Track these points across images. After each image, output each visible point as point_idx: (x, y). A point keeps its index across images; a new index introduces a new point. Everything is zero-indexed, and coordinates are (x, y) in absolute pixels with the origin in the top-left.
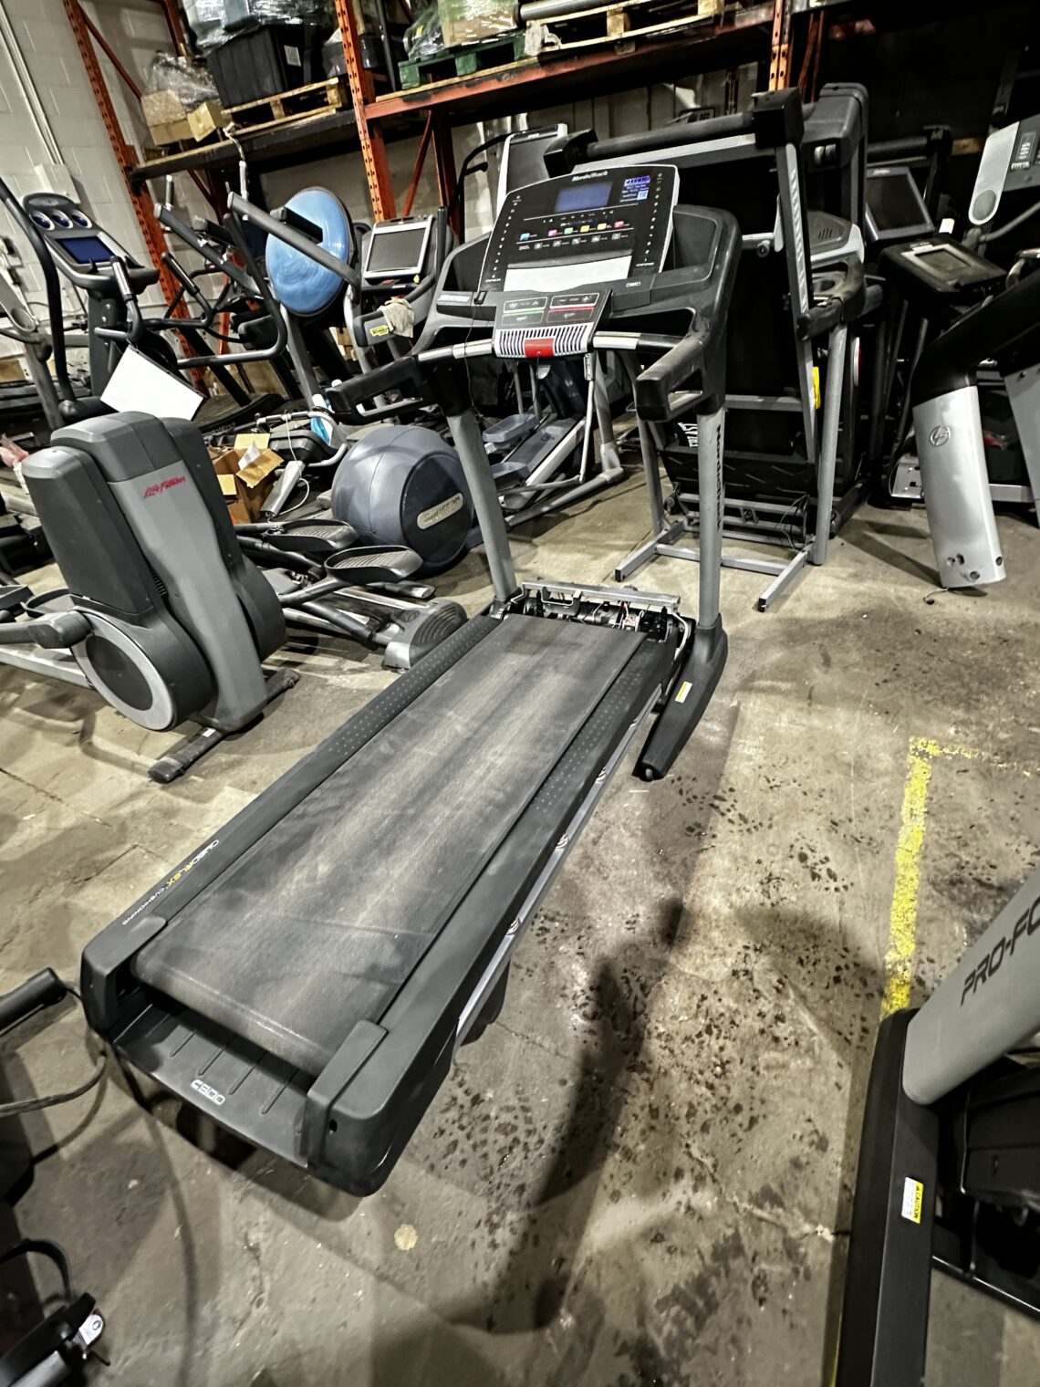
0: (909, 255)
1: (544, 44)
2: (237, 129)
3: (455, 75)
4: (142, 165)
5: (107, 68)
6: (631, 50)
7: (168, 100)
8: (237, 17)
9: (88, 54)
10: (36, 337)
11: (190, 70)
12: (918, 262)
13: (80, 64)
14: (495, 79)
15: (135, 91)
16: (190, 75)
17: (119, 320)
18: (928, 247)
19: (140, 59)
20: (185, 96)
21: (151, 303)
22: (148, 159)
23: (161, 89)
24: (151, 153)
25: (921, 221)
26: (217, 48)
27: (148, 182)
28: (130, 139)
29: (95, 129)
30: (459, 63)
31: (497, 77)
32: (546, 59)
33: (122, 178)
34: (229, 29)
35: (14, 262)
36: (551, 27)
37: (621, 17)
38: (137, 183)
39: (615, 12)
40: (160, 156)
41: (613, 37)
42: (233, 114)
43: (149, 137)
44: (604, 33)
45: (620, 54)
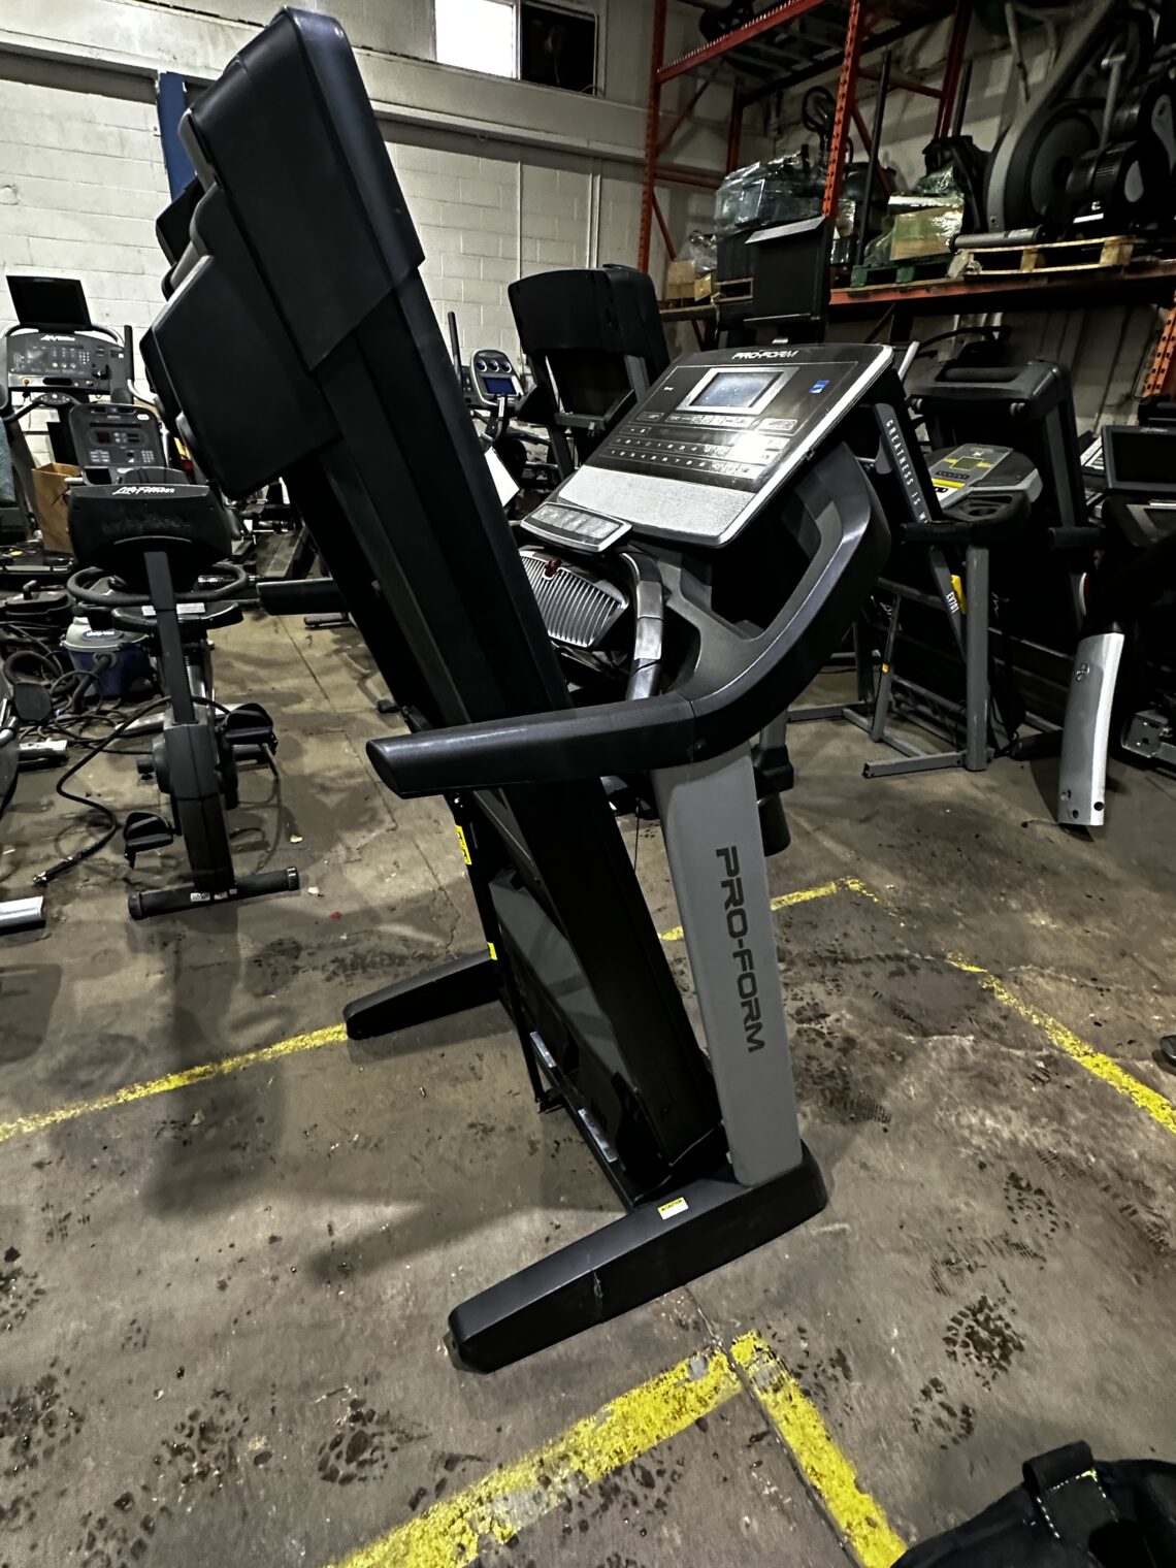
0: (1137, 508)
1: (966, 269)
2: (721, 297)
3: (893, 281)
6: (1044, 283)
7: (687, 267)
8: (748, 218)
9: (647, 220)
14: (925, 290)
15: (671, 255)
20: (700, 266)
30: (900, 272)
31: (927, 288)
32: (969, 280)
37: (1034, 256)
39: (1030, 252)
42: (722, 286)
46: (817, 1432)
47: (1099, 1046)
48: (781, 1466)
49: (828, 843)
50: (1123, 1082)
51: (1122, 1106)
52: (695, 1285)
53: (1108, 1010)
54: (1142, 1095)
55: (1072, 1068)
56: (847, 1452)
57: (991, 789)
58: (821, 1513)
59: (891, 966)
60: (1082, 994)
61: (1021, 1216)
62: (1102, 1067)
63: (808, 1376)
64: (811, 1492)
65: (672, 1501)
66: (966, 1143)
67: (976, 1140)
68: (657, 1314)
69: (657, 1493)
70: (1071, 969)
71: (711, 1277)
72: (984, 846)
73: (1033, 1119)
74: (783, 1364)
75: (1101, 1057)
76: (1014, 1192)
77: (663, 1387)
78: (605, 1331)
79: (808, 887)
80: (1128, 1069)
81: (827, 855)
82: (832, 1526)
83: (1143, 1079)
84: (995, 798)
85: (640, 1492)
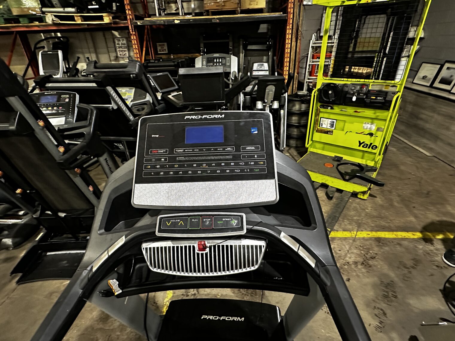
0: (170, 96)
1: (53, 20)
12: (172, 98)
18: (176, 93)
25: (174, 86)
30: (21, 20)
36: (56, 16)
41: (78, 22)
44: (74, 21)
45: (82, 27)
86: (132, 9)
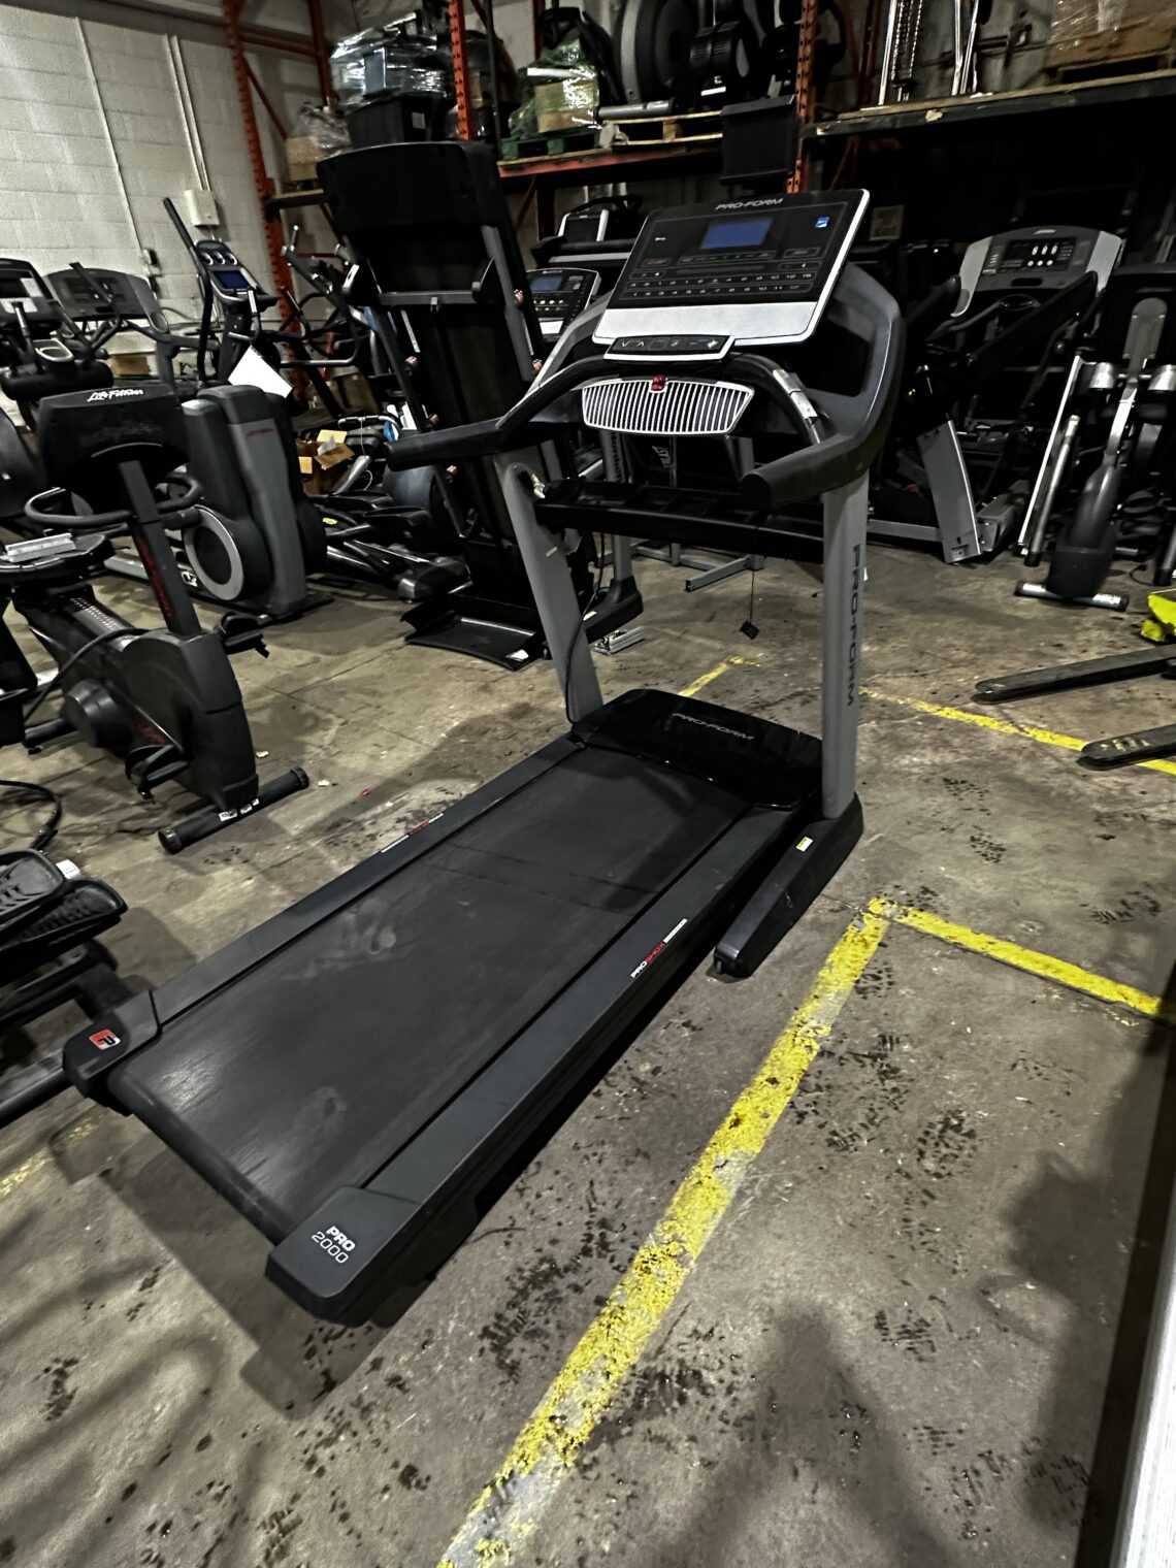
1: (615, 140)
3: (546, 153)
4: (279, 195)
5: (260, 110)
6: (683, 151)
7: (309, 144)
8: (375, 89)
9: (246, 100)
10: (167, 338)
11: (332, 120)
13: (237, 106)
14: (577, 160)
15: (282, 132)
16: (332, 125)
17: (245, 330)
19: (291, 103)
20: (325, 142)
21: (270, 321)
22: (284, 192)
23: (305, 134)
24: (288, 186)
26: (356, 110)
27: (282, 211)
28: (271, 172)
29: (242, 163)
30: (550, 144)
31: (579, 159)
32: (618, 150)
33: (259, 205)
34: (367, 97)
35: (155, 271)
36: (623, 128)
37: (673, 127)
38: (270, 210)
39: (669, 123)
40: (295, 190)
41: (667, 141)
43: (287, 171)
44: (661, 136)
45: (675, 153)
46: (940, 922)
47: (943, 705)
48: (934, 942)
49: (699, 640)
50: (967, 717)
51: (973, 729)
52: (825, 891)
53: (934, 685)
54: (980, 720)
55: (937, 720)
56: (958, 923)
57: (777, 579)
58: (966, 950)
59: (798, 699)
60: (914, 681)
61: (962, 795)
62: (951, 714)
63: (916, 902)
64: (956, 945)
65: (894, 979)
66: (911, 774)
67: (916, 770)
68: (816, 912)
69: (885, 980)
70: (901, 670)
71: (831, 884)
72: (800, 615)
73: (936, 750)
74: (900, 904)
75: (947, 709)
76: (952, 787)
77: (849, 940)
78: (796, 931)
79: (708, 670)
80: (965, 711)
81: (704, 649)
82: (975, 952)
83: (974, 712)
84: (784, 584)
85: (876, 983)
86: (814, 90)
